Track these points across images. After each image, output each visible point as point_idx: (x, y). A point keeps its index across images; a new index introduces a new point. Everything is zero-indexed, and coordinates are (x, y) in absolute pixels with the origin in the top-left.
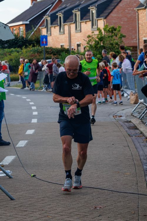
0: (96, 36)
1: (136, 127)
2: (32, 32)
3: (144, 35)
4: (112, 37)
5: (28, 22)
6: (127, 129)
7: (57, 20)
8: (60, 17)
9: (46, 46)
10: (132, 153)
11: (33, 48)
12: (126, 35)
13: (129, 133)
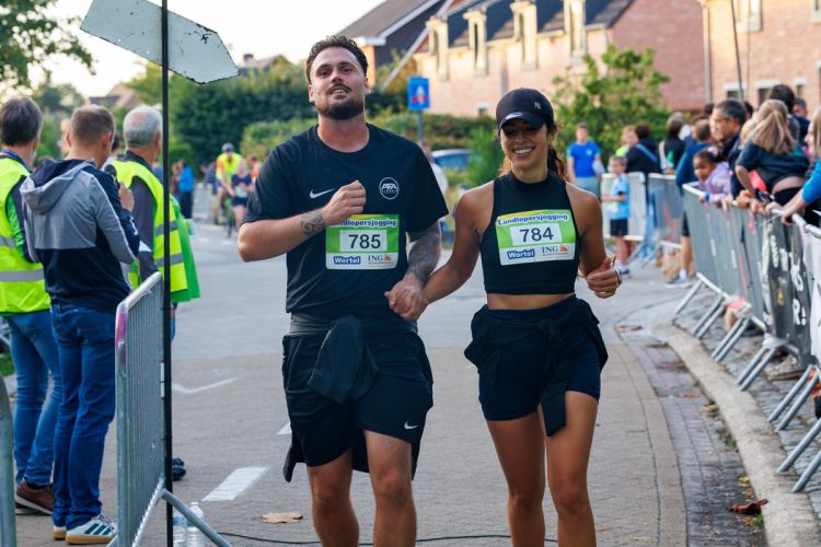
0: (580, 79)
1: (681, 365)
2: (392, 69)
3: (728, 75)
4: (627, 81)
5: (381, 41)
6: (653, 372)
7: (466, 33)
8: (476, 27)
9: (427, 111)
10: (654, 458)
11: (395, 117)
12: (671, 75)
13: (655, 385)
